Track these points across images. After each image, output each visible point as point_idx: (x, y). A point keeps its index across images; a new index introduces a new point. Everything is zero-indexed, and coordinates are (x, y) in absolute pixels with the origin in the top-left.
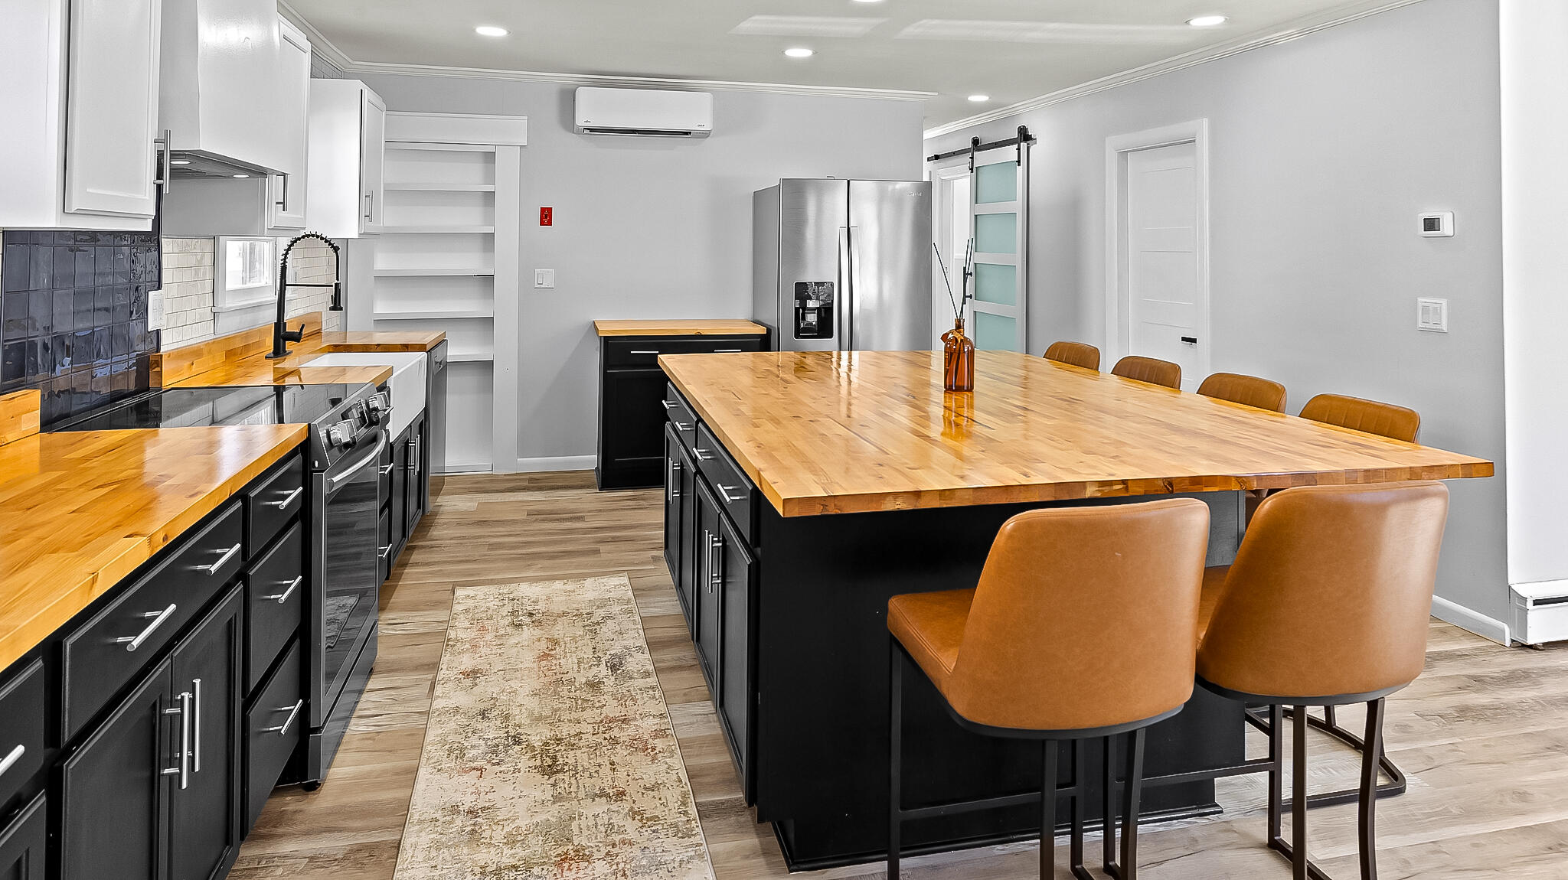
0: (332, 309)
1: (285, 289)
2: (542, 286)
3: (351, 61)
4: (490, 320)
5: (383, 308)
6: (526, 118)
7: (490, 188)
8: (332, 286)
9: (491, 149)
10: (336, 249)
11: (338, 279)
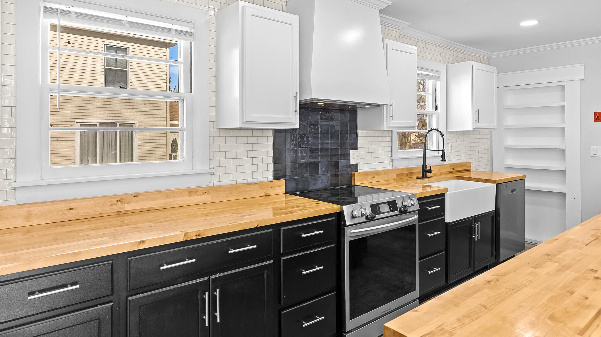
0: (442, 161)
1: (426, 151)
2: (596, 156)
3: (490, 53)
4: (564, 172)
5: (510, 162)
6: (583, 64)
7: (563, 104)
8: (441, 151)
9: (563, 84)
10: (443, 135)
11: (444, 148)
